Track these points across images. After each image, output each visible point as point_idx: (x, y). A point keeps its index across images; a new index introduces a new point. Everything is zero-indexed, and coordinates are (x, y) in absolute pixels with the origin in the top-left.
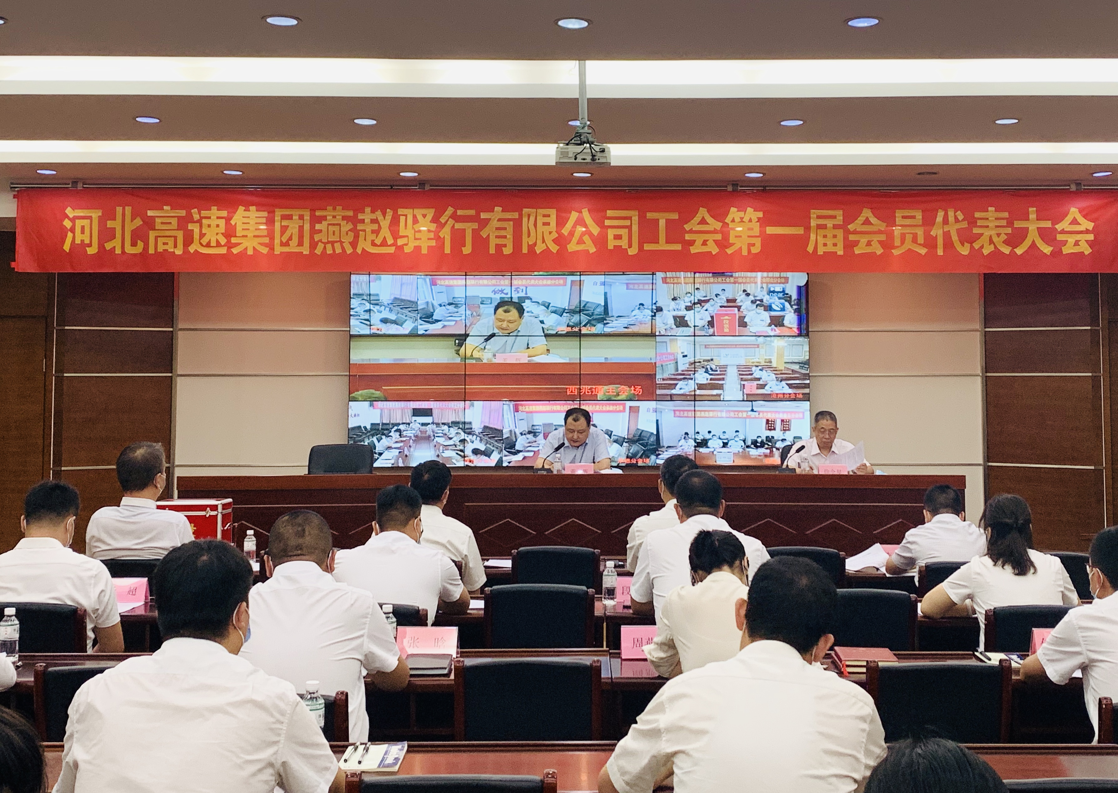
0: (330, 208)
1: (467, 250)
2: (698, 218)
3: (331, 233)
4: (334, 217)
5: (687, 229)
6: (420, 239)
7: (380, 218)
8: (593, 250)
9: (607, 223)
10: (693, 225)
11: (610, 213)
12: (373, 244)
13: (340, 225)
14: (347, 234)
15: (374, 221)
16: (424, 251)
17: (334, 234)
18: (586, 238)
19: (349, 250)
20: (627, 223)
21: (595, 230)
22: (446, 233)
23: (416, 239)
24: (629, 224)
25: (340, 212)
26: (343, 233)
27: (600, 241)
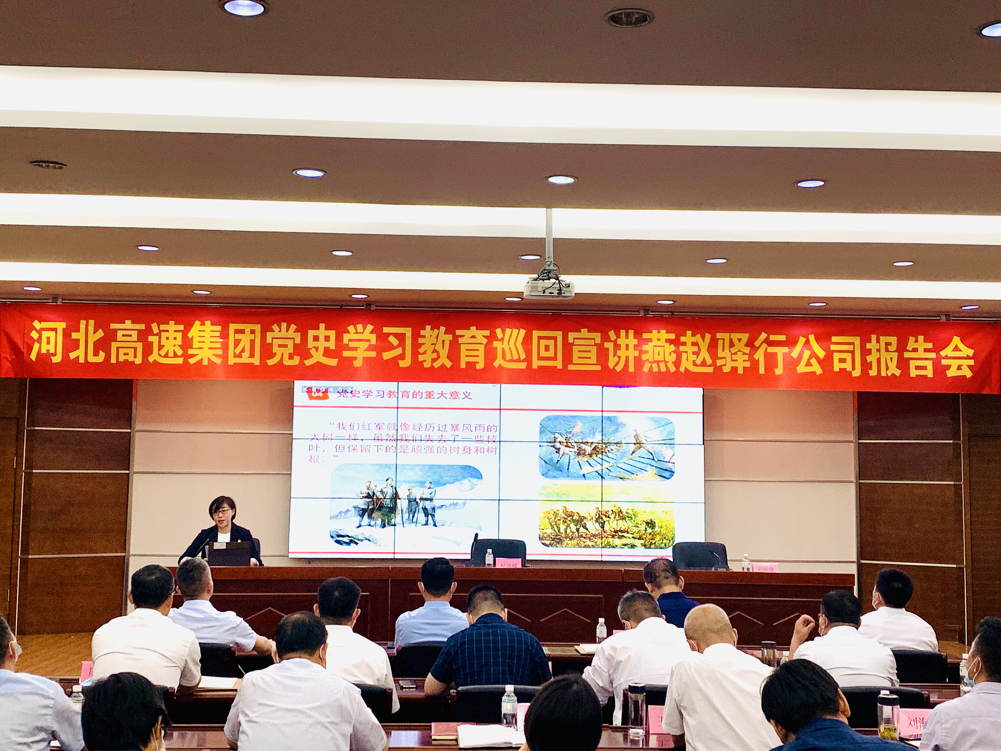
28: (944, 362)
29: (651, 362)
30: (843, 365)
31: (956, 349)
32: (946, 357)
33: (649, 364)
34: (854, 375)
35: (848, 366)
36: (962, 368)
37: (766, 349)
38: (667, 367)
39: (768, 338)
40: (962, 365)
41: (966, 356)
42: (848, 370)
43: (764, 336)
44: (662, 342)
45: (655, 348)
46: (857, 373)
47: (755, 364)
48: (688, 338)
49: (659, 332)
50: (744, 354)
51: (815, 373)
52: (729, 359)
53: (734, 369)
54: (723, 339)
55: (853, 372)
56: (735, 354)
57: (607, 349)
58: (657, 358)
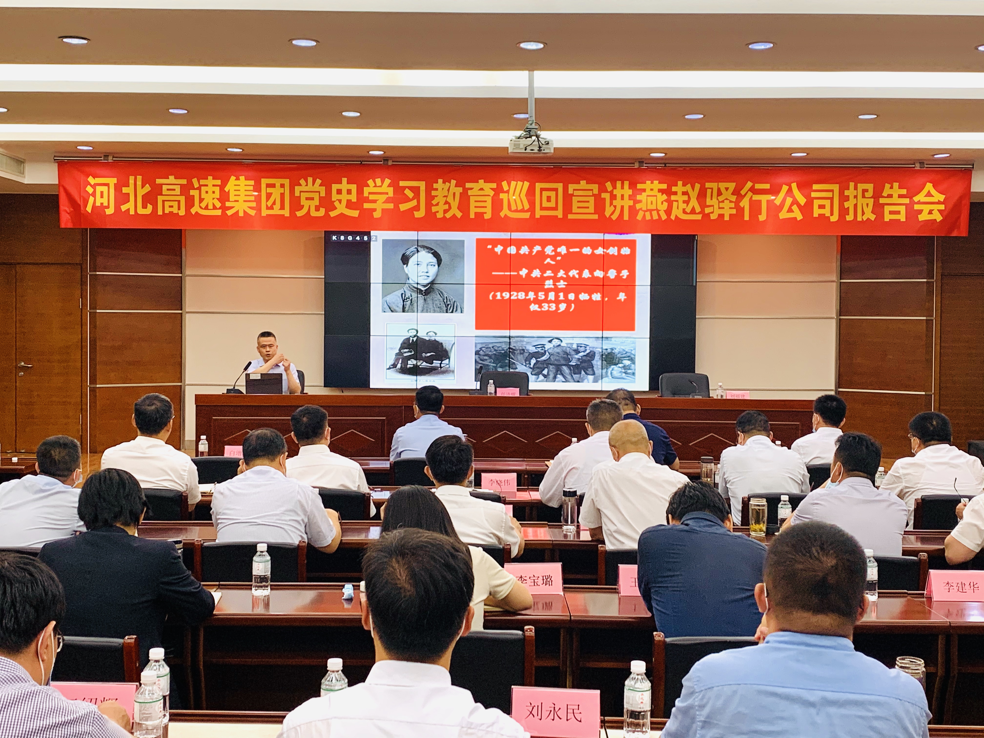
28: (917, 207)
29: (645, 211)
30: (822, 211)
31: (929, 194)
32: (919, 203)
33: (643, 213)
34: (831, 220)
35: (826, 212)
36: (933, 212)
37: (752, 197)
38: (659, 215)
39: (753, 186)
40: (933, 210)
41: (937, 201)
42: (826, 215)
43: (749, 184)
44: (655, 192)
45: (648, 198)
46: (834, 218)
47: (740, 210)
48: (679, 188)
49: (652, 183)
50: (731, 202)
51: (795, 218)
52: (716, 206)
53: (721, 216)
54: (712, 189)
55: (831, 217)
56: (723, 202)
57: (605, 199)
58: (650, 207)
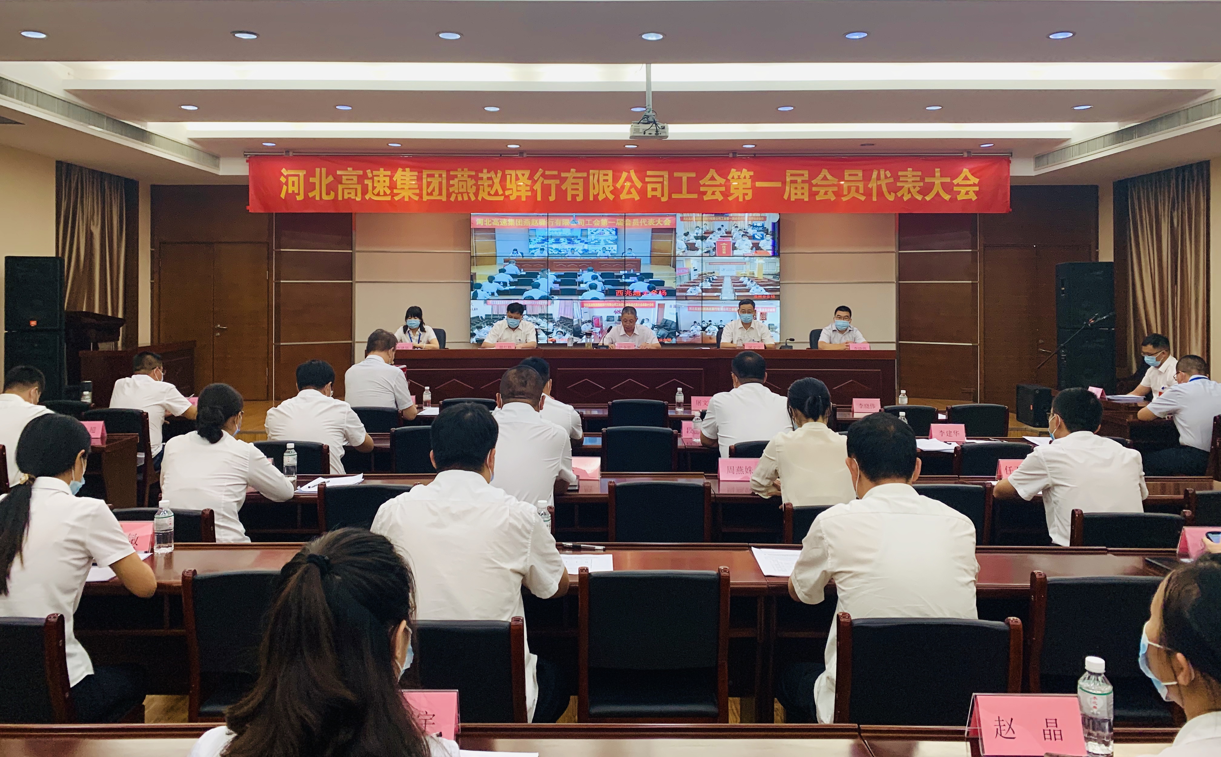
0: (459, 169)
1: (552, 198)
2: (709, 176)
3: (460, 186)
4: (463, 176)
5: (702, 184)
6: (520, 191)
7: (493, 176)
8: (637, 198)
9: (647, 179)
10: (705, 181)
11: (649, 173)
12: (489, 194)
13: (466, 181)
14: (471, 187)
15: (490, 178)
16: (524, 199)
17: (463, 187)
18: (633, 190)
19: (473, 198)
20: (660, 180)
21: (639, 185)
22: (538, 187)
23: (517, 191)
24: (662, 181)
25: (467, 173)
26: (469, 186)
27: (642, 192)
